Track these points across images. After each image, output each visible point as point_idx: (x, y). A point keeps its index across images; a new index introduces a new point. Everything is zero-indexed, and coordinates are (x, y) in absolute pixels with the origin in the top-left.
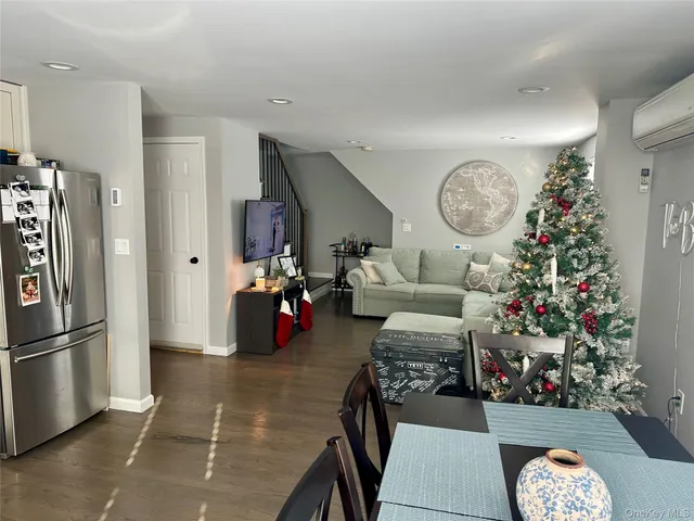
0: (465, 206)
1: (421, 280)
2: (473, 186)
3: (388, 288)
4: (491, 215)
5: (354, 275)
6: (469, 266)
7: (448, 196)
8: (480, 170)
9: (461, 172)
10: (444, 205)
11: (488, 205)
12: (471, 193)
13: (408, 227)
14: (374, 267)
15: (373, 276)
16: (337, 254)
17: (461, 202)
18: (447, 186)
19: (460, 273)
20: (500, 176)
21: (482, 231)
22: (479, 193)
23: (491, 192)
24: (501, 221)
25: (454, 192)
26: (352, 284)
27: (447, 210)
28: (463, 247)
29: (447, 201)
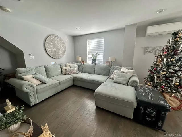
0: (53, 49)
1: (47, 77)
2: (55, 43)
4: (61, 52)
6: (61, 68)
7: (47, 45)
8: (56, 38)
9: (51, 37)
10: (47, 49)
11: (59, 49)
12: (55, 45)
13: (32, 57)
14: (35, 78)
17: (52, 48)
18: (47, 41)
21: (59, 57)
22: (57, 45)
23: (60, 45)
24: (63, 54)
25: (50, 44)
26: (27, 90)
27: (48, 50)
28: (54, 63)
29: (48, 47)
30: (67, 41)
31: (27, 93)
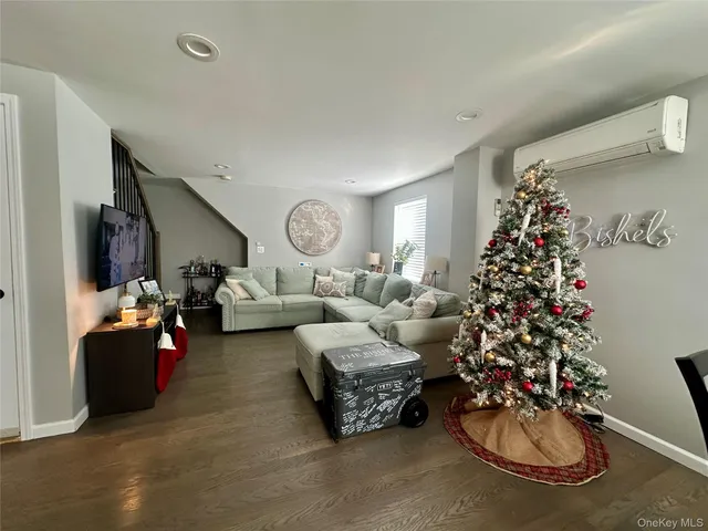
0: (307, 233)
1: (278, 292)
2: (311, 219)
3: (259, 302)
4: (325, 240)
5: (224, 293)
6: (315, 278)
7: (293, 225)
8: (316, 207)
9: (302, 207)
10: (291, 232)
11: (322, 232)
12: (311, 224)
13: (261, 249)
14: (241, 285)
15: (241, 293)
16: (187, 275)
17: (303, 230)
18: (293, 217)
19: (310, 284)
20: (331, 212)
21: (318, 252)
22: (315, 224)
23: (324, 224)
24: (332, 244)
25: (299, 222)
26: (221, 302)
27: (293, 236)
28: (306, 264)
29: (293, 229)
30: (348, 212)
31: (221, 306)
